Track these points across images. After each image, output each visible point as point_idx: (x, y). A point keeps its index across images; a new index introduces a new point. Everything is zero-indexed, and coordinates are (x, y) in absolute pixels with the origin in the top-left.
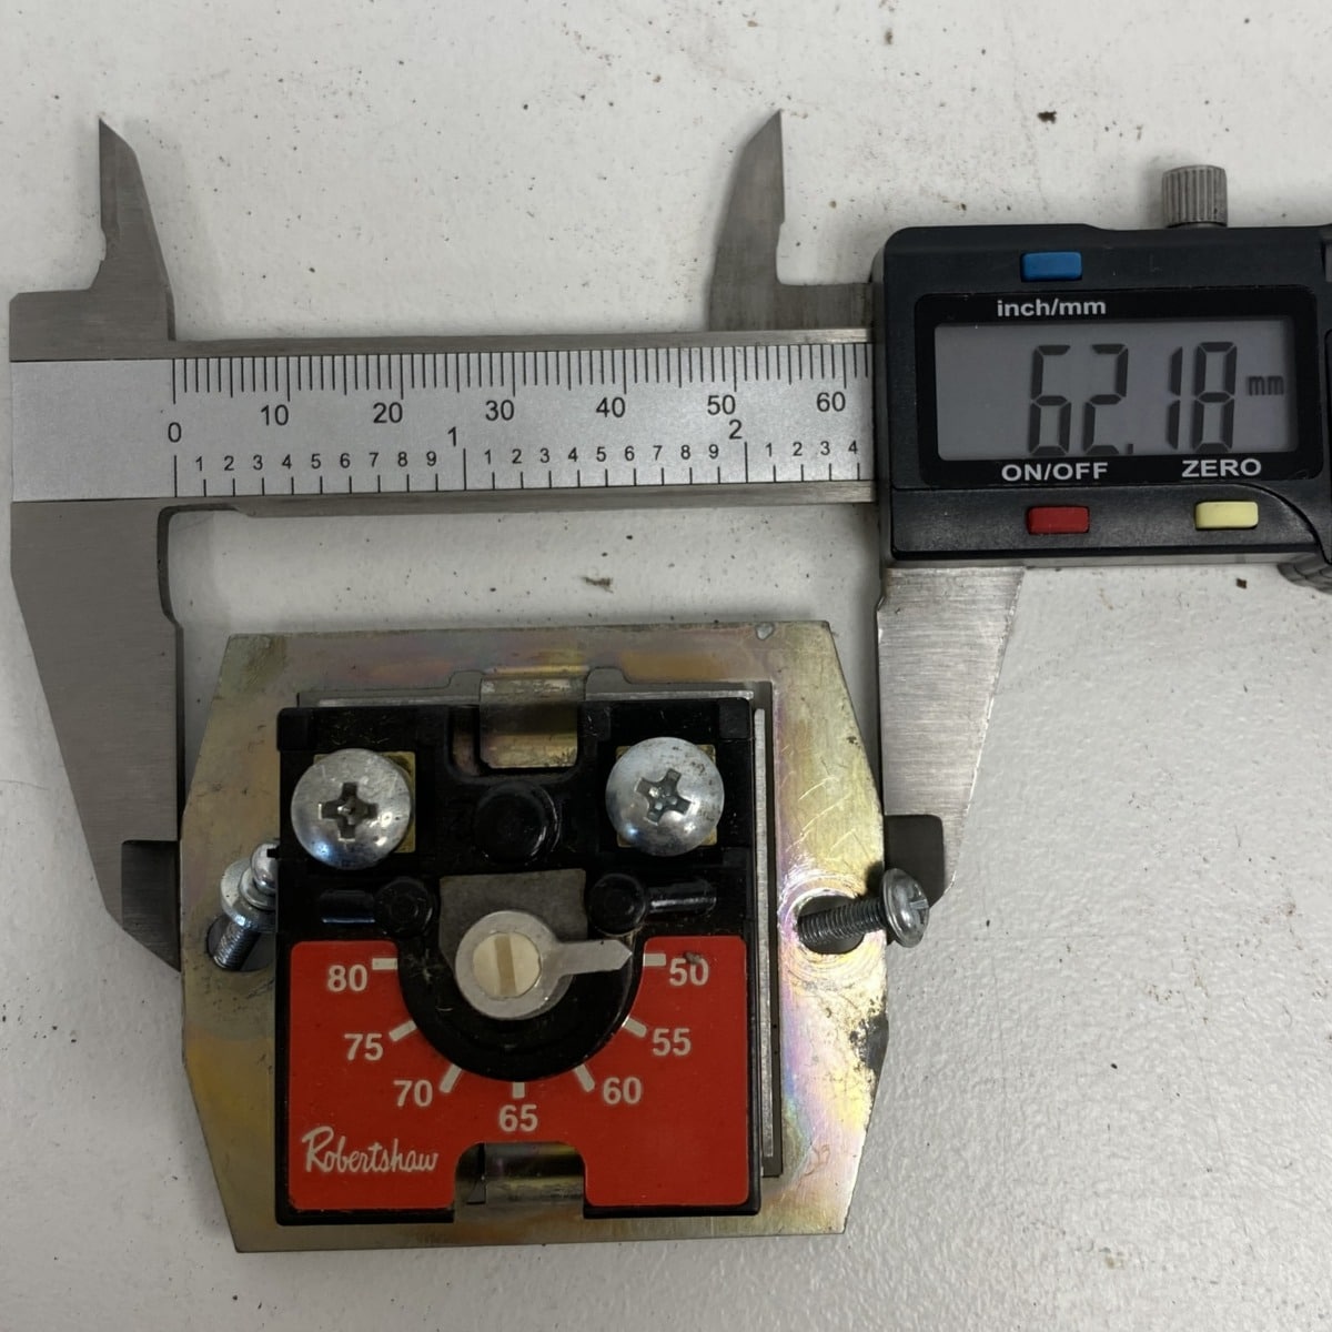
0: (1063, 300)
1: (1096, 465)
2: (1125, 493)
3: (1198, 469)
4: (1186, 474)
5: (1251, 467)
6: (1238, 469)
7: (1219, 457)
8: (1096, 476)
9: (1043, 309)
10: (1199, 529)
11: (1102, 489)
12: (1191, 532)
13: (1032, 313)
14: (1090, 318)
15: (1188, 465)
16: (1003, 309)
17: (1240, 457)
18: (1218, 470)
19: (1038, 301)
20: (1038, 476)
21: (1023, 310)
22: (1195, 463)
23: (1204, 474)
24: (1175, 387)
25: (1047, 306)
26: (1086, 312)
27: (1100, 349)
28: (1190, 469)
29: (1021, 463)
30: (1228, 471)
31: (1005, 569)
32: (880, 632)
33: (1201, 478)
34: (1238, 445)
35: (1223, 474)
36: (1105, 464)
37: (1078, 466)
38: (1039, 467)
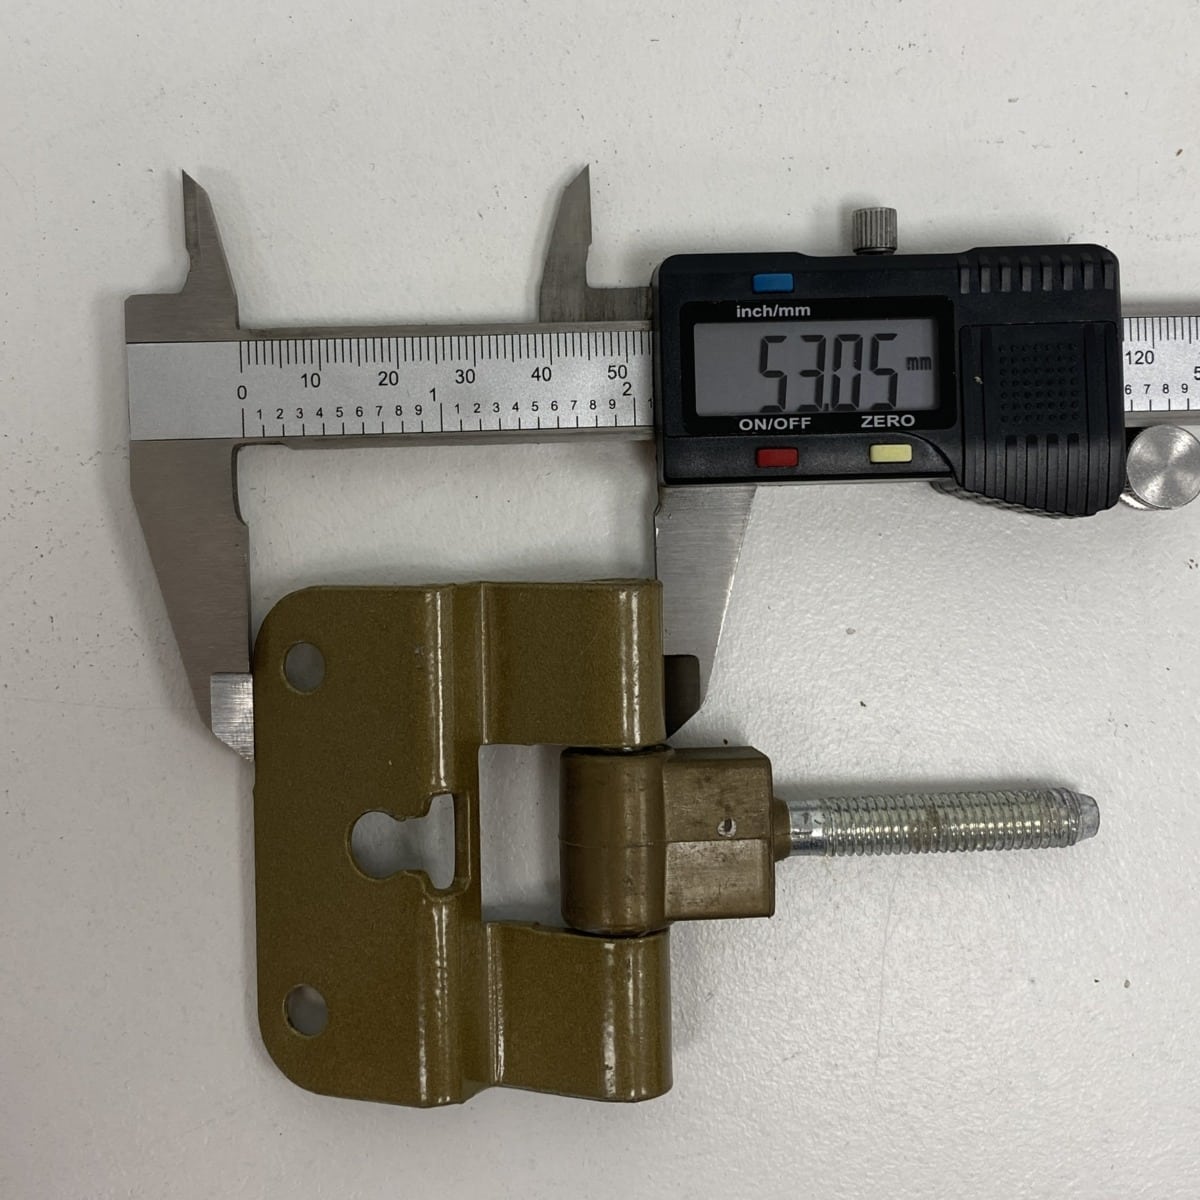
0: (781, 306)
1: (803, 419)
2: (823, 439)
3: (872, 422)
4: (864, 425)
5: (908, 420)
6: (899, 422)
7: (886, 414)
8: (803, 427)
9: (768, 312)
10: (872, 463)
11: (808, 436)
12: (868, 465)
13: (760, 315)
14: (800, 318)
15: (865, 419)
16: (741, 312)
17: (900, 413)
18: (886, 423)
19: (764, 306)
20: (764, 427)
21: (754, 312)
22: (870, 418)
23: (876, 425)
24: (858, 365)
25: (770, 309)
26: (797, 314)
27: (807, 338)
28: (867, 422)
29: (752, 418)
30: (892, 424)
31: (743, 488)
32: (657, 530)
33: (874, 428)
34: (900, 404)
35: (889, 425)
36: (809, 419)
37: (791, 420)
38: (764, 421)
